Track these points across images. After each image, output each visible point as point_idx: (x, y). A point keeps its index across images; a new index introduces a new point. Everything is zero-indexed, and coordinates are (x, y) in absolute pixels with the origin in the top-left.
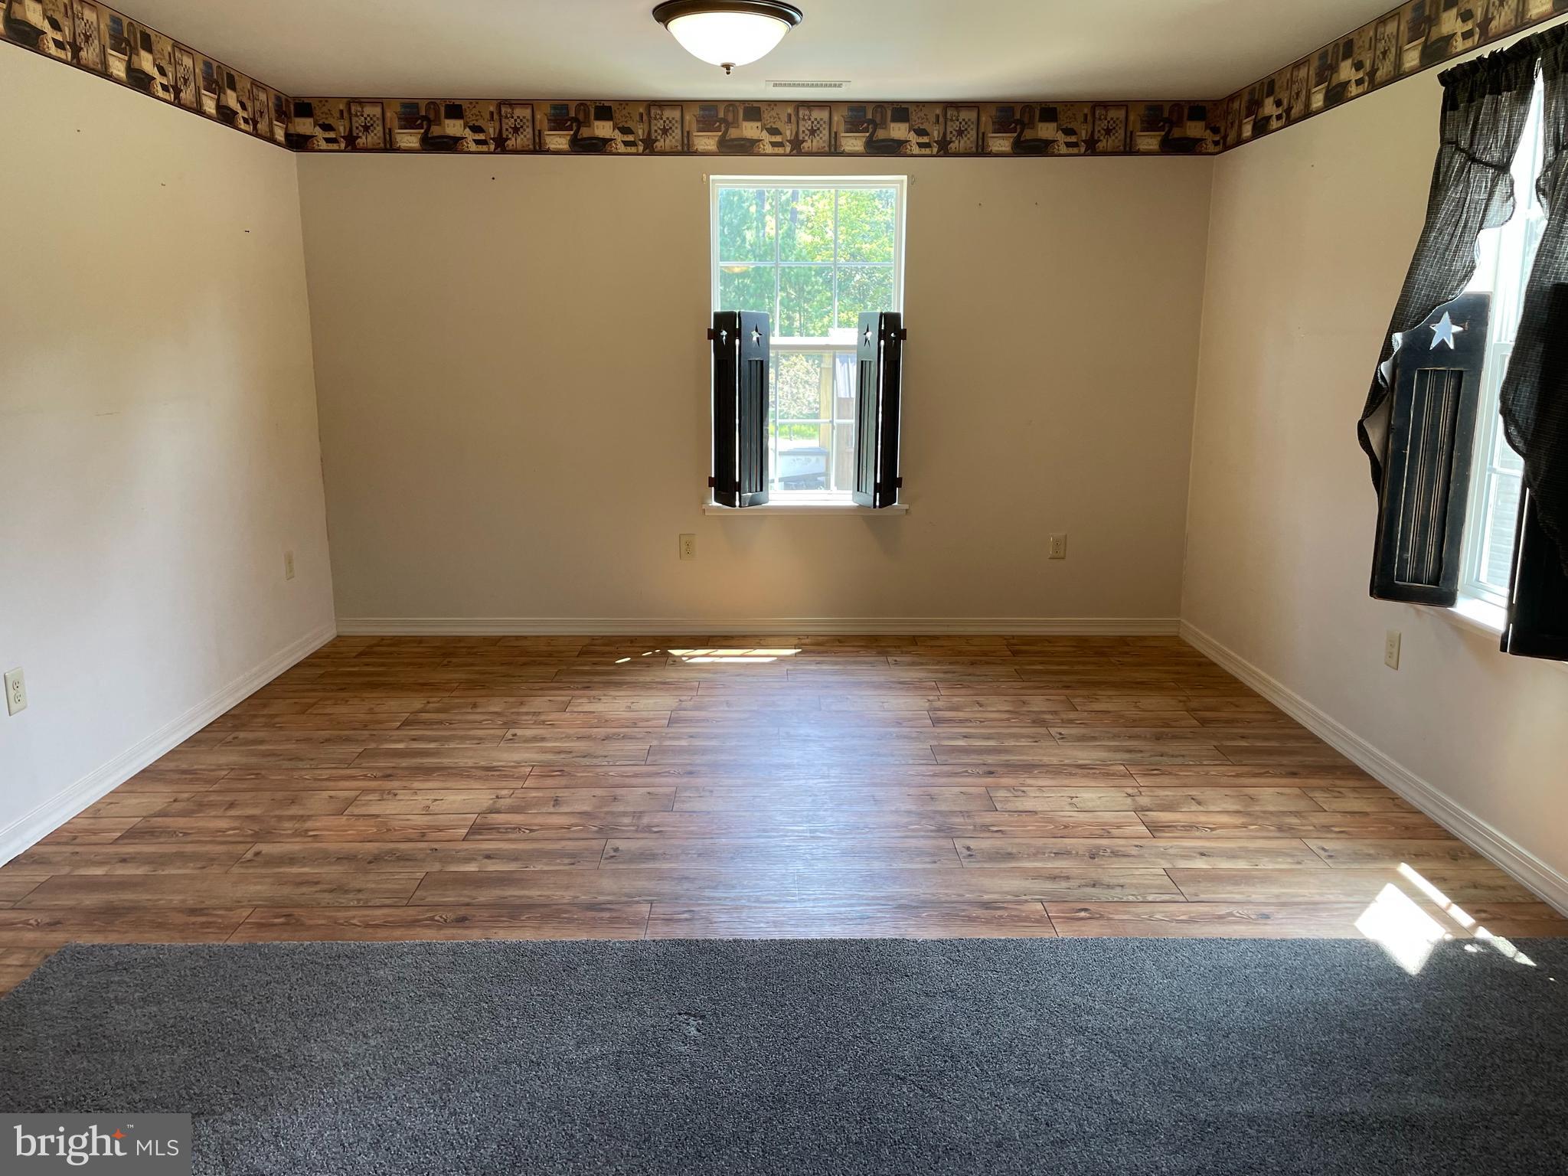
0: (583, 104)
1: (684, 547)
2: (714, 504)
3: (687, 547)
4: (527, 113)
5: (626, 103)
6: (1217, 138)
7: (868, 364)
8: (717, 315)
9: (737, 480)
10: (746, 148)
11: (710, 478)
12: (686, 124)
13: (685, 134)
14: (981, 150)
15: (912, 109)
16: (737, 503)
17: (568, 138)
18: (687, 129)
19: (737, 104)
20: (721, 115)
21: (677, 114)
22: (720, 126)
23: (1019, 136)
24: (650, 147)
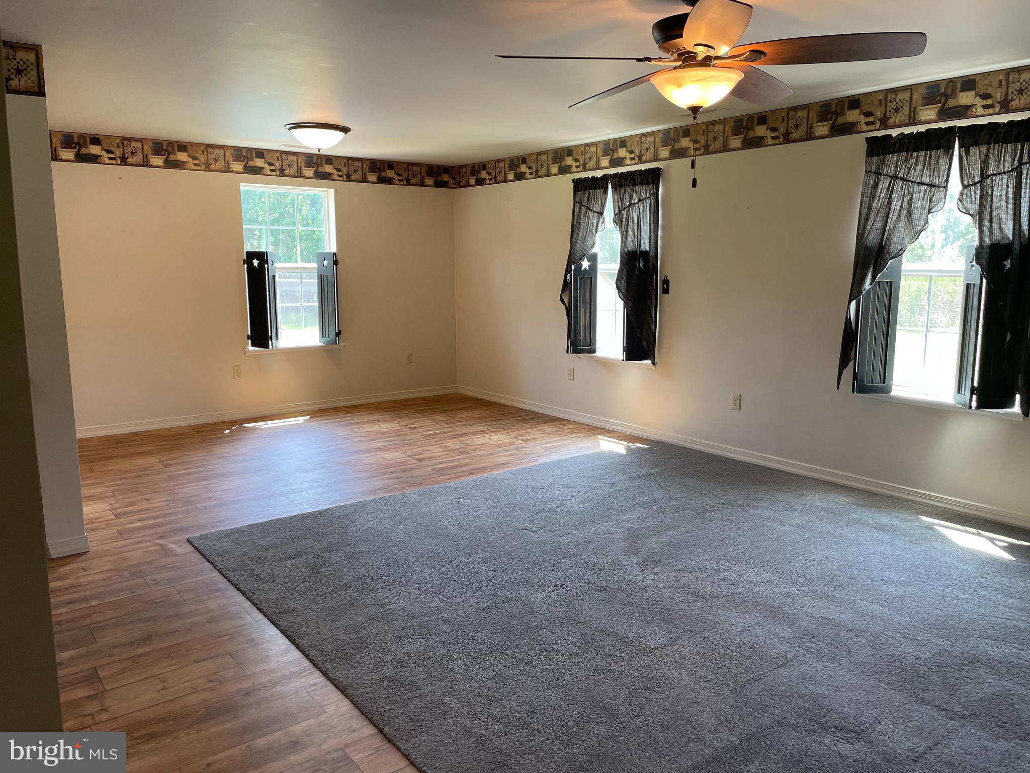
0: (170, 143)
1: (235, 373)
2: (251, 348)
3: (237, 372)
4: (139, 145)
5: (194, 144)
6: (454, 182)
7: (325, 277)
8: (247, 253)
9: (270, 334)
10: (258, 171)
11: (248, 335)
12: (227, 157)
13: (226, 162)
14: (364, 180)
15: (334, 159)
16: (270, 347)
17: (163, 160)
18: (227, 160)
19: (252, 149)
20: (244, 154)
21: (221, 152)
22: (244, 159)
23: (380, 174)
24: (208, 168)
